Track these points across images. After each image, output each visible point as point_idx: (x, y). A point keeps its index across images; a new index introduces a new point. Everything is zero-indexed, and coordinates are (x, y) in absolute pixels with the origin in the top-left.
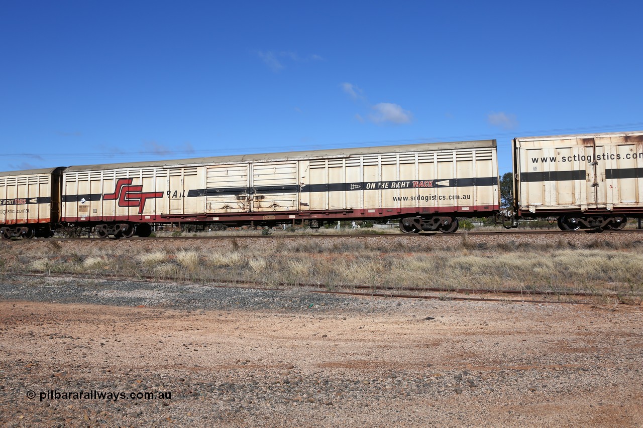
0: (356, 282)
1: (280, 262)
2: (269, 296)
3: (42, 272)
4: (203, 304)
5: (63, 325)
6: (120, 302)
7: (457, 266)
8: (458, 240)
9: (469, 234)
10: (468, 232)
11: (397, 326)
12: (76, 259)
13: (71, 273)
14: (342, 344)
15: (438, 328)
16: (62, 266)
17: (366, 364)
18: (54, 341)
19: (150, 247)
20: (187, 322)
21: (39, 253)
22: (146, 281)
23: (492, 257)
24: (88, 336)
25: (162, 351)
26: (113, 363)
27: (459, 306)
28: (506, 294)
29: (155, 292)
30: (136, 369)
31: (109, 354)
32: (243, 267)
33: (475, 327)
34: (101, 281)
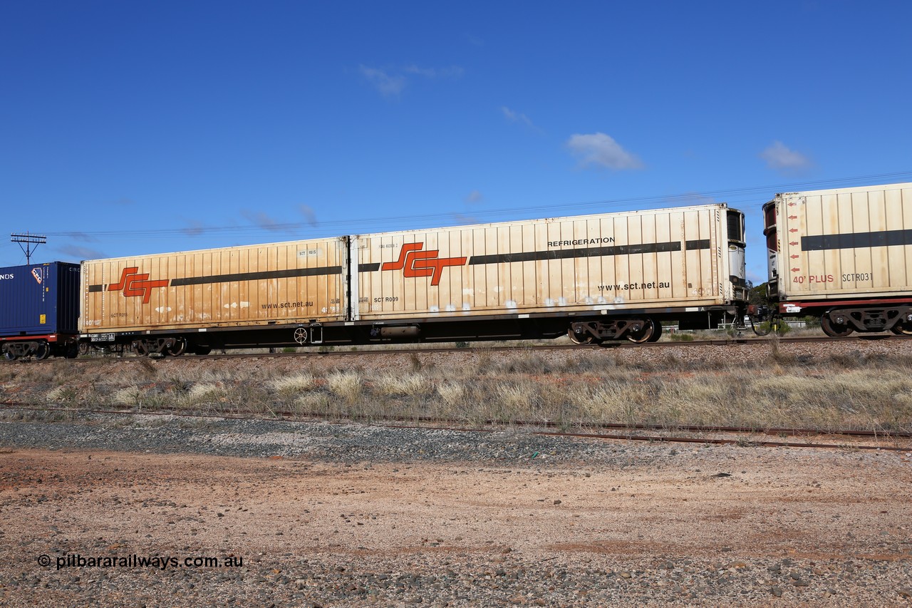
0: (604, 418)
1: (485, 389)
2: (469, 441)
3: (129, 407)
4: (369, 453)
5: (162, 486)
6: (244, 450)
7: (765, 392)
8: (767, 350)
9: (782, 341)
10: (779, 338)
11: (671, 487)
12: (179, 388)
13: (171, 408)
14: (585, 514)
15: (737, 490)
16: (157, 398)
17: (623, 546)
18: (149, 510)
19: (288, 367)
20: (347, 482)
21: (125, 380)
22: (283, 419)
23: (823, 377)
24: (198, 502)
25: (310, 526)
26: (236, 544)
27: (770, 455)
28: (849, 436)
29: (297, 436)
30: (272, 552)
31: (231, 530)
32: (428, 397)
33: (798, 488)
34: (216, 419)
